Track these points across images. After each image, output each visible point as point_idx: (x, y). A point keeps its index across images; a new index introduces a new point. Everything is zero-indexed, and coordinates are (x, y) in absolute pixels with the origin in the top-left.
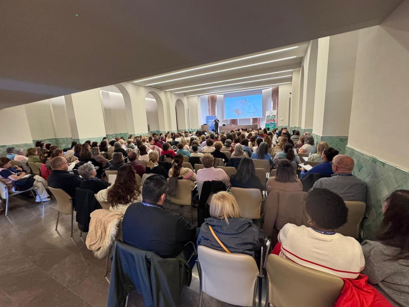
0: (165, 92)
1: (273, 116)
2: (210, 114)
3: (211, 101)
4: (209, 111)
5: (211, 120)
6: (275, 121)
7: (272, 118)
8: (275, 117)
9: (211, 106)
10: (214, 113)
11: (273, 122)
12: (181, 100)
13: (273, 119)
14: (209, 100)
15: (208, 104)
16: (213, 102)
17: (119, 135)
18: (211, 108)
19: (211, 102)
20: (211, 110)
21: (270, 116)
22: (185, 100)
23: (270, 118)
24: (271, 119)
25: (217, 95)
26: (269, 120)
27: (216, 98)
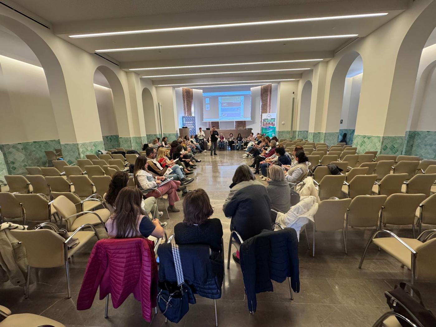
0: (127, 73)
1: (271, 119)
2: (185, 114)
3: (186, 96)
4: (185, 109)
5: (188, 123)
6: (274, 125)
7: (271, 121)
8: (274, 121)
9: (187, 103)
10: (190, 113)
11: (272, 126)
12: (149, 89)
13: (272, 123)
14: (183, 95)
15: (183, 101)
16: (189, 97)
17: (31, 145)
18: (187, 106)
19: (187, 98)
20: (187, 108)
21: (268, 119)
22: (154, 91)
23: (268, 121)
24: (269, 123)
25: (193, 89)
26: (266, 123)
27: (192, 94)
